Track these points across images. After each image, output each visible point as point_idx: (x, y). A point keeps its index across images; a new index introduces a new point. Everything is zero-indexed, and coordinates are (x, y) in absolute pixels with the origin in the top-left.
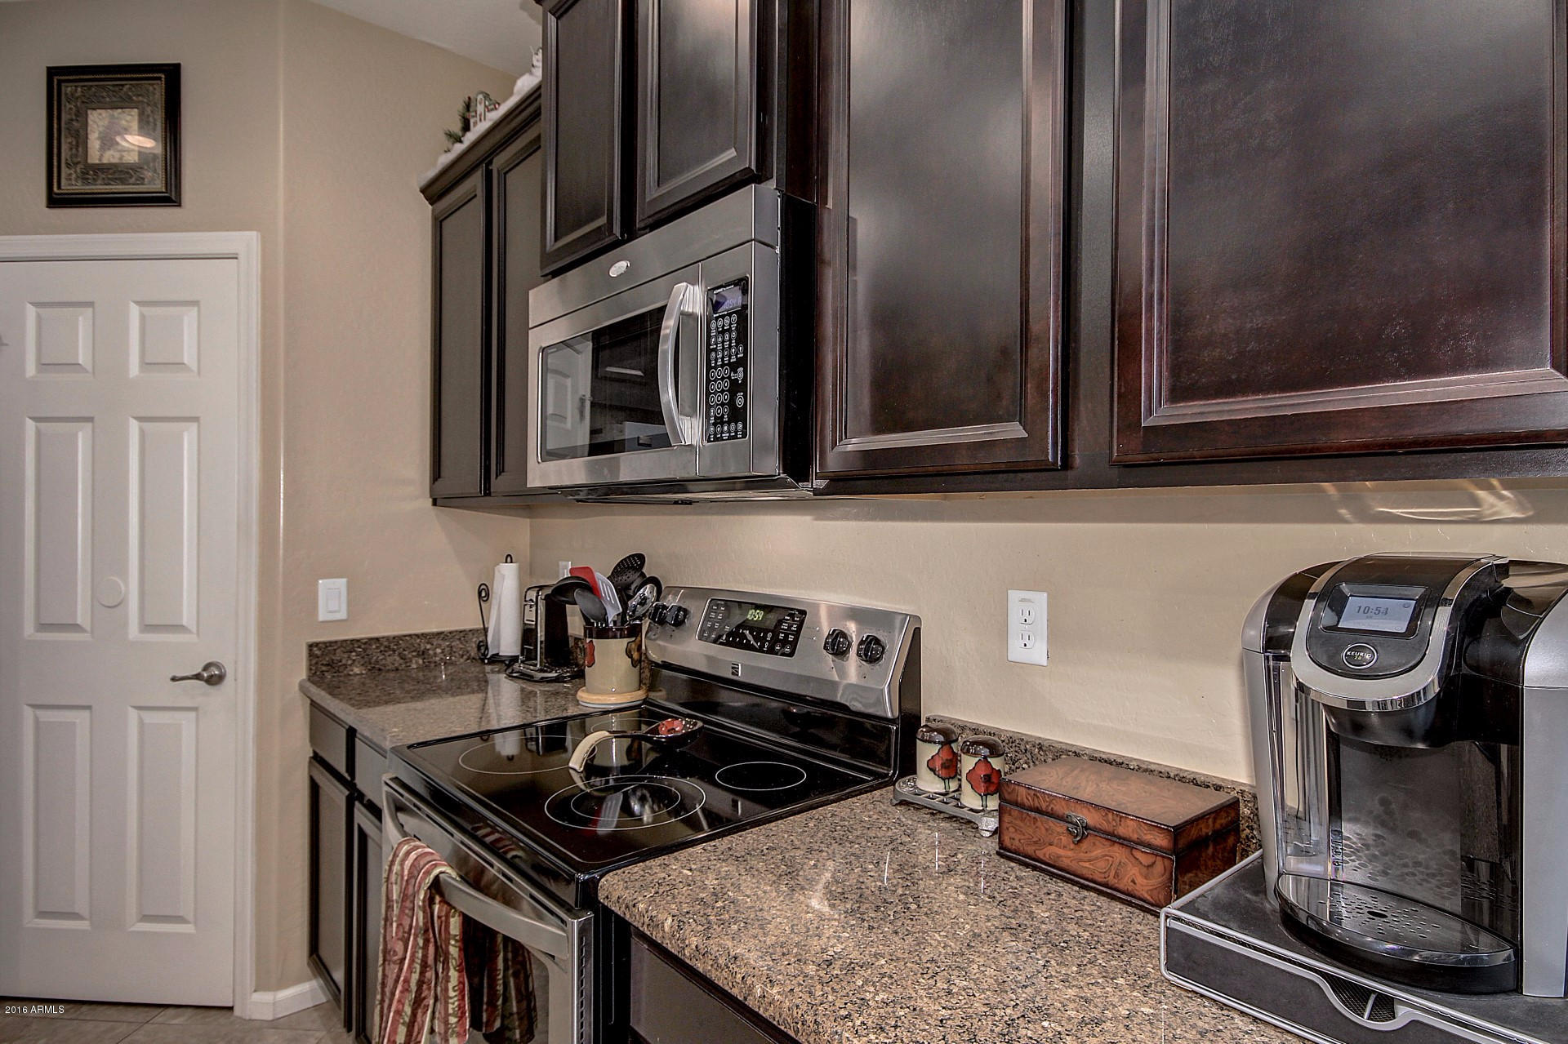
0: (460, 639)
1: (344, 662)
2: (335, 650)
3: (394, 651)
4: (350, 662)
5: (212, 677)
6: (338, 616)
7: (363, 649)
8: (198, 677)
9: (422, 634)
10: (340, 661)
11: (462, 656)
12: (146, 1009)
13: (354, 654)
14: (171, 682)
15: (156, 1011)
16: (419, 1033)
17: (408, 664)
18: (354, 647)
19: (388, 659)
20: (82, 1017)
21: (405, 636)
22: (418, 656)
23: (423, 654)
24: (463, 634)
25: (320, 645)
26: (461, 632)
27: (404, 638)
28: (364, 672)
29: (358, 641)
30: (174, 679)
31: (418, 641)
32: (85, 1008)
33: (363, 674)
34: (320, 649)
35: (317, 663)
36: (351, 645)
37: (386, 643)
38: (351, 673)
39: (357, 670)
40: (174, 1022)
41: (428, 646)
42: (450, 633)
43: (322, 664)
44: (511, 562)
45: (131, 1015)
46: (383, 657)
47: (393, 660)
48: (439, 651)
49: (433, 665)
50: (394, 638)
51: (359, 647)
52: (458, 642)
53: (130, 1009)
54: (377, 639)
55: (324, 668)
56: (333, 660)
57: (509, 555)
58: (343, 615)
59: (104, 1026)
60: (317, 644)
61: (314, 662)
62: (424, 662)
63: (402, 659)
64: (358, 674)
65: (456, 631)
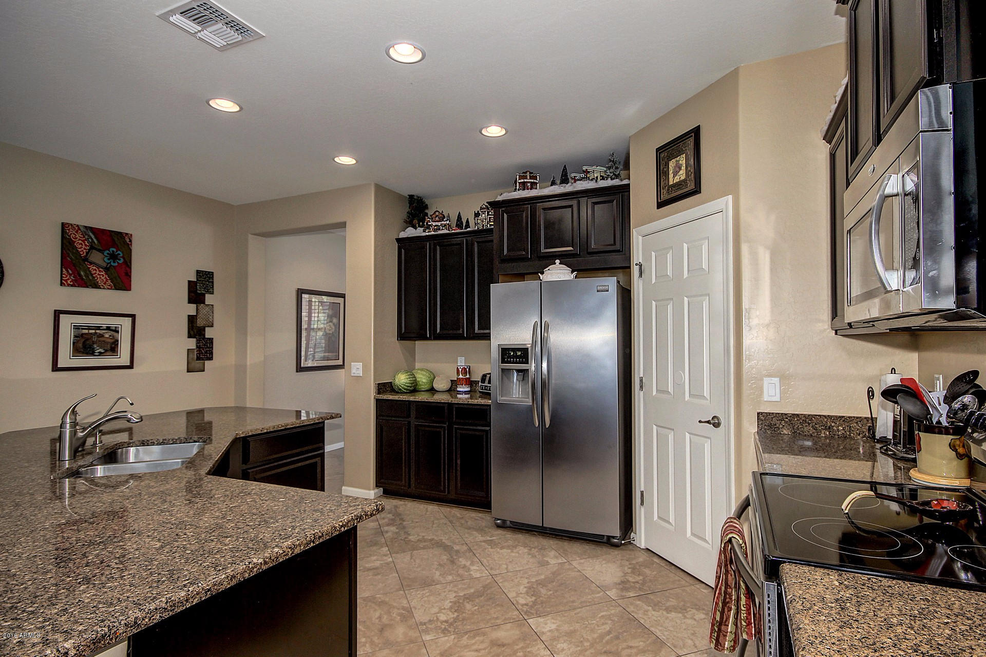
0: (857, 423)
1: (777, 426)
2: (772, 418)
3: (809, 424)
4: (781, 426)
5: (715, 423)
6: (774, 399)
7: (789, 420)
8: (708, 422)
9: (828, 416)
10: (776, 425)
11: (859, 435)
12: (694, 579)
13: (783, 422)
14: (699, 423)
15: (697, 582)
16: (726, 621)
17: (819, 433)
18: (783, 418)
19: (805, 428)
20: (671, 570)
21: (817, 416)
22: (826, 429)
23: (829, 428)
24: (859, 419)
25: (763, 414)
26: (857, 418)
27: (816, 417)
28: (790, 433)
29: (786, 414)
30: (700, 422)
31: (826, 420)
32: (673, 567)
33: (788, 434)
34: (764, 417)
35: (762, 424)
36: (782, 417)
37: (803, 418)
38: (782, 433)
39: (785, 432)
40: (703, 590)
41: (833, 424)
42: (849, 417)
43: (765, 425)
44: (895, 373)
45: (688, 579)
46: (802, 426)
47: (808, 429)
48: (841, 428)
49: (837, 437)
50: (809, 416)
51: (787, 418)
52: (855, 425)
53: (689, 576)
54: (798, 415)
55: (766, 427)
56: (771, 424)
57: (893, 368)
58: (777, 398)
59: (677, 578)
60: (762, 413)
61: (760, 423)
62: (830, 434)
63: (815, 429)
64: (786, 434)
65: (854, 417)
